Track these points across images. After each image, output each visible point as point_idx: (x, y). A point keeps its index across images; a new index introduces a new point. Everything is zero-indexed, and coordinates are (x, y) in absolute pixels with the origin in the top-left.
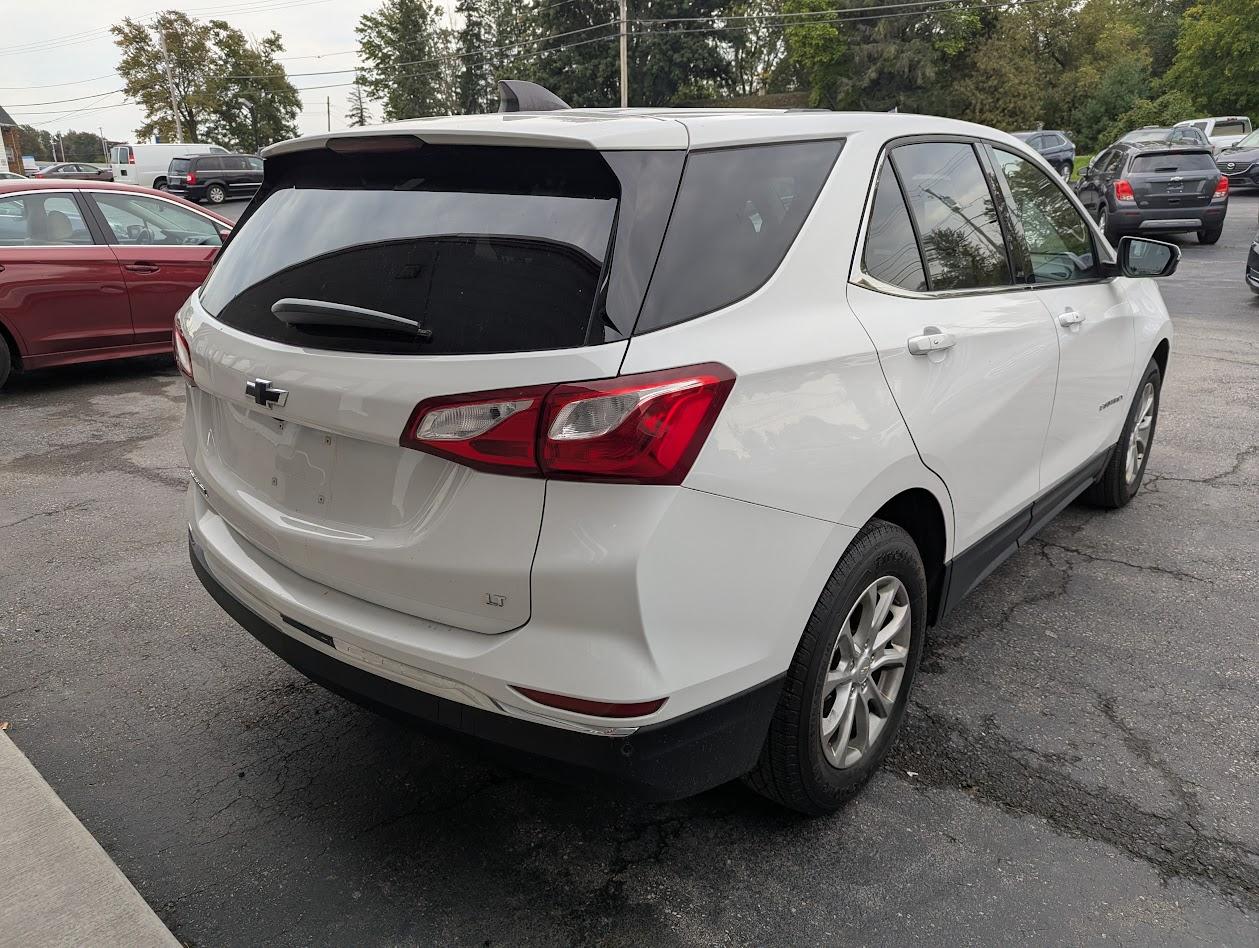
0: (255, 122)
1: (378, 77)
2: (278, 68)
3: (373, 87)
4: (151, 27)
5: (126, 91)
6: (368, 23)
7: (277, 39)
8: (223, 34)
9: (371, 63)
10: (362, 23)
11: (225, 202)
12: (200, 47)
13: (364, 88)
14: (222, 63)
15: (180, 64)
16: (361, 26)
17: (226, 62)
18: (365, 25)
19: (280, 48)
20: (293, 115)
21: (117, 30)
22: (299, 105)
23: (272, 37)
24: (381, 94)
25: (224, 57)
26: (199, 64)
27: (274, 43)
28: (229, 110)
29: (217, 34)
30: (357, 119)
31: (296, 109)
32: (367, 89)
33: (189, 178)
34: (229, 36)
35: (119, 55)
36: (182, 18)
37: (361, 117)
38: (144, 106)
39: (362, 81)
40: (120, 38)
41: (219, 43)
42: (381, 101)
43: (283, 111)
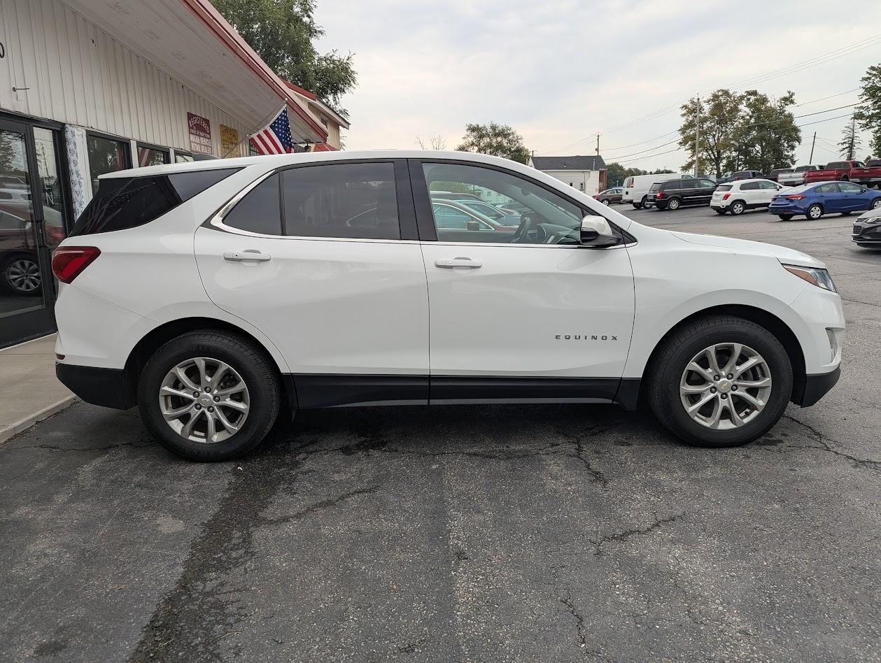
0: (762, 155)
1: (874, 112)
2: (790, 116)
3: (868, 120)
4: (705, 102)
5: (680, 143)
6: (874, 72)
7: (791, 96)
8: (753, 98)
9: (869, 103)
10: (868, 73)
11: (678, 209)
12: (735, 110)
13: (860, 121)
14: (748, 117)
15: (719, 122)
16: (868, 76)
17: (751, 117)
18: (870, 74)
19: (792, 102)
20: (793, 148)
21: (685, 107)
22: (799, 140)
23: (788, 95)
24: (874, 124)
25: (751, 114)
26: (731, 120)
27: (788, 100)
28: (747, 148)
29: (749, 99)
30: (847, 145)
31: (797, 144)
32: (864, 122)
33: (658, 195)
34: (757, 100)
35: (682, 122)
36: (726, 93)
37: (851, 144)
38: (690, 151)
39: (859, 116)
40: (685, 111)
41: (749, 106)
42: (873, 130)
43: (786, 145)
